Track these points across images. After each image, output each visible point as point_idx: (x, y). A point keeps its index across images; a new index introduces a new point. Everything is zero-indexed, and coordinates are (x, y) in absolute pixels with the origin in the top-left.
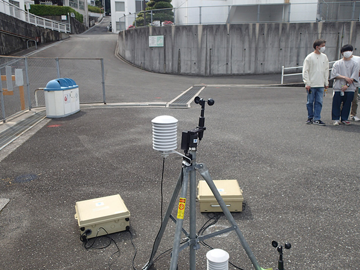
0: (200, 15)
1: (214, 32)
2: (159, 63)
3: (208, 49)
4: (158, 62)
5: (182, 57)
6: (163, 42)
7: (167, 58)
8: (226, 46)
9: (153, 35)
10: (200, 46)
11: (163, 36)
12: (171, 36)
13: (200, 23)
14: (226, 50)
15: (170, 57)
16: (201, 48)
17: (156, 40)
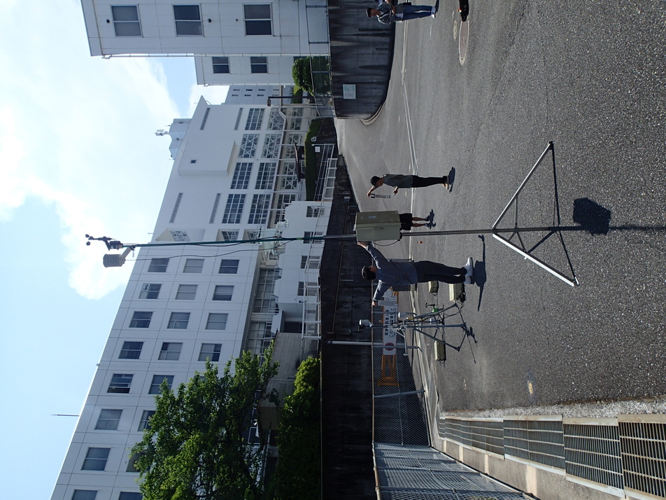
0: (319, 43)
1: (338, 26)
2: (375, 88)
3: (360, 33)
4: (374, 90)
5: (368, 64)
6: (350, 85)
7: (370, 81)
8: (356, 10)
9: (343, 95)
10: (355, 44)
11: (344, 85)
12: (343, 76)
13: (328, 43)
14: (360, 10)
15: (368, 77)
16: (358, 41)
17: (348, 92)
